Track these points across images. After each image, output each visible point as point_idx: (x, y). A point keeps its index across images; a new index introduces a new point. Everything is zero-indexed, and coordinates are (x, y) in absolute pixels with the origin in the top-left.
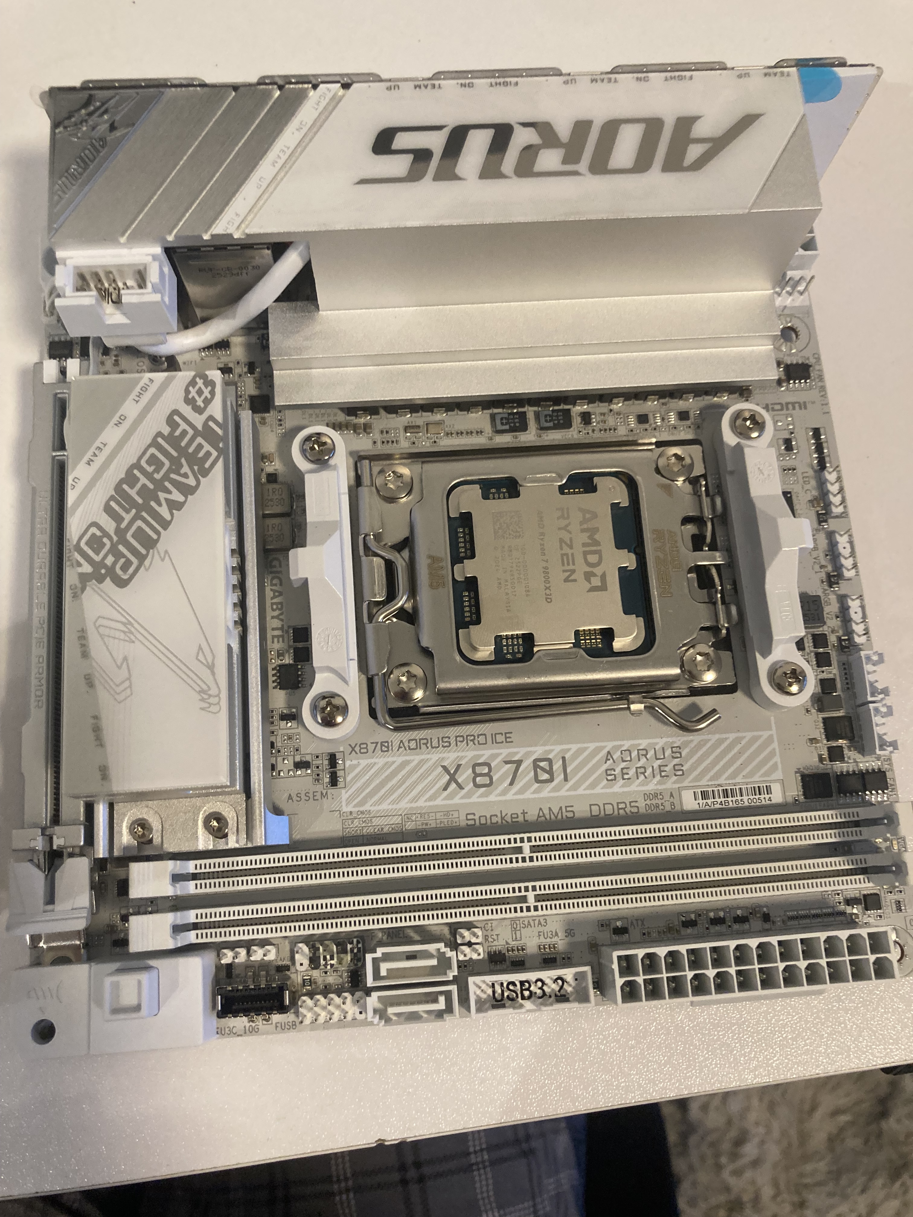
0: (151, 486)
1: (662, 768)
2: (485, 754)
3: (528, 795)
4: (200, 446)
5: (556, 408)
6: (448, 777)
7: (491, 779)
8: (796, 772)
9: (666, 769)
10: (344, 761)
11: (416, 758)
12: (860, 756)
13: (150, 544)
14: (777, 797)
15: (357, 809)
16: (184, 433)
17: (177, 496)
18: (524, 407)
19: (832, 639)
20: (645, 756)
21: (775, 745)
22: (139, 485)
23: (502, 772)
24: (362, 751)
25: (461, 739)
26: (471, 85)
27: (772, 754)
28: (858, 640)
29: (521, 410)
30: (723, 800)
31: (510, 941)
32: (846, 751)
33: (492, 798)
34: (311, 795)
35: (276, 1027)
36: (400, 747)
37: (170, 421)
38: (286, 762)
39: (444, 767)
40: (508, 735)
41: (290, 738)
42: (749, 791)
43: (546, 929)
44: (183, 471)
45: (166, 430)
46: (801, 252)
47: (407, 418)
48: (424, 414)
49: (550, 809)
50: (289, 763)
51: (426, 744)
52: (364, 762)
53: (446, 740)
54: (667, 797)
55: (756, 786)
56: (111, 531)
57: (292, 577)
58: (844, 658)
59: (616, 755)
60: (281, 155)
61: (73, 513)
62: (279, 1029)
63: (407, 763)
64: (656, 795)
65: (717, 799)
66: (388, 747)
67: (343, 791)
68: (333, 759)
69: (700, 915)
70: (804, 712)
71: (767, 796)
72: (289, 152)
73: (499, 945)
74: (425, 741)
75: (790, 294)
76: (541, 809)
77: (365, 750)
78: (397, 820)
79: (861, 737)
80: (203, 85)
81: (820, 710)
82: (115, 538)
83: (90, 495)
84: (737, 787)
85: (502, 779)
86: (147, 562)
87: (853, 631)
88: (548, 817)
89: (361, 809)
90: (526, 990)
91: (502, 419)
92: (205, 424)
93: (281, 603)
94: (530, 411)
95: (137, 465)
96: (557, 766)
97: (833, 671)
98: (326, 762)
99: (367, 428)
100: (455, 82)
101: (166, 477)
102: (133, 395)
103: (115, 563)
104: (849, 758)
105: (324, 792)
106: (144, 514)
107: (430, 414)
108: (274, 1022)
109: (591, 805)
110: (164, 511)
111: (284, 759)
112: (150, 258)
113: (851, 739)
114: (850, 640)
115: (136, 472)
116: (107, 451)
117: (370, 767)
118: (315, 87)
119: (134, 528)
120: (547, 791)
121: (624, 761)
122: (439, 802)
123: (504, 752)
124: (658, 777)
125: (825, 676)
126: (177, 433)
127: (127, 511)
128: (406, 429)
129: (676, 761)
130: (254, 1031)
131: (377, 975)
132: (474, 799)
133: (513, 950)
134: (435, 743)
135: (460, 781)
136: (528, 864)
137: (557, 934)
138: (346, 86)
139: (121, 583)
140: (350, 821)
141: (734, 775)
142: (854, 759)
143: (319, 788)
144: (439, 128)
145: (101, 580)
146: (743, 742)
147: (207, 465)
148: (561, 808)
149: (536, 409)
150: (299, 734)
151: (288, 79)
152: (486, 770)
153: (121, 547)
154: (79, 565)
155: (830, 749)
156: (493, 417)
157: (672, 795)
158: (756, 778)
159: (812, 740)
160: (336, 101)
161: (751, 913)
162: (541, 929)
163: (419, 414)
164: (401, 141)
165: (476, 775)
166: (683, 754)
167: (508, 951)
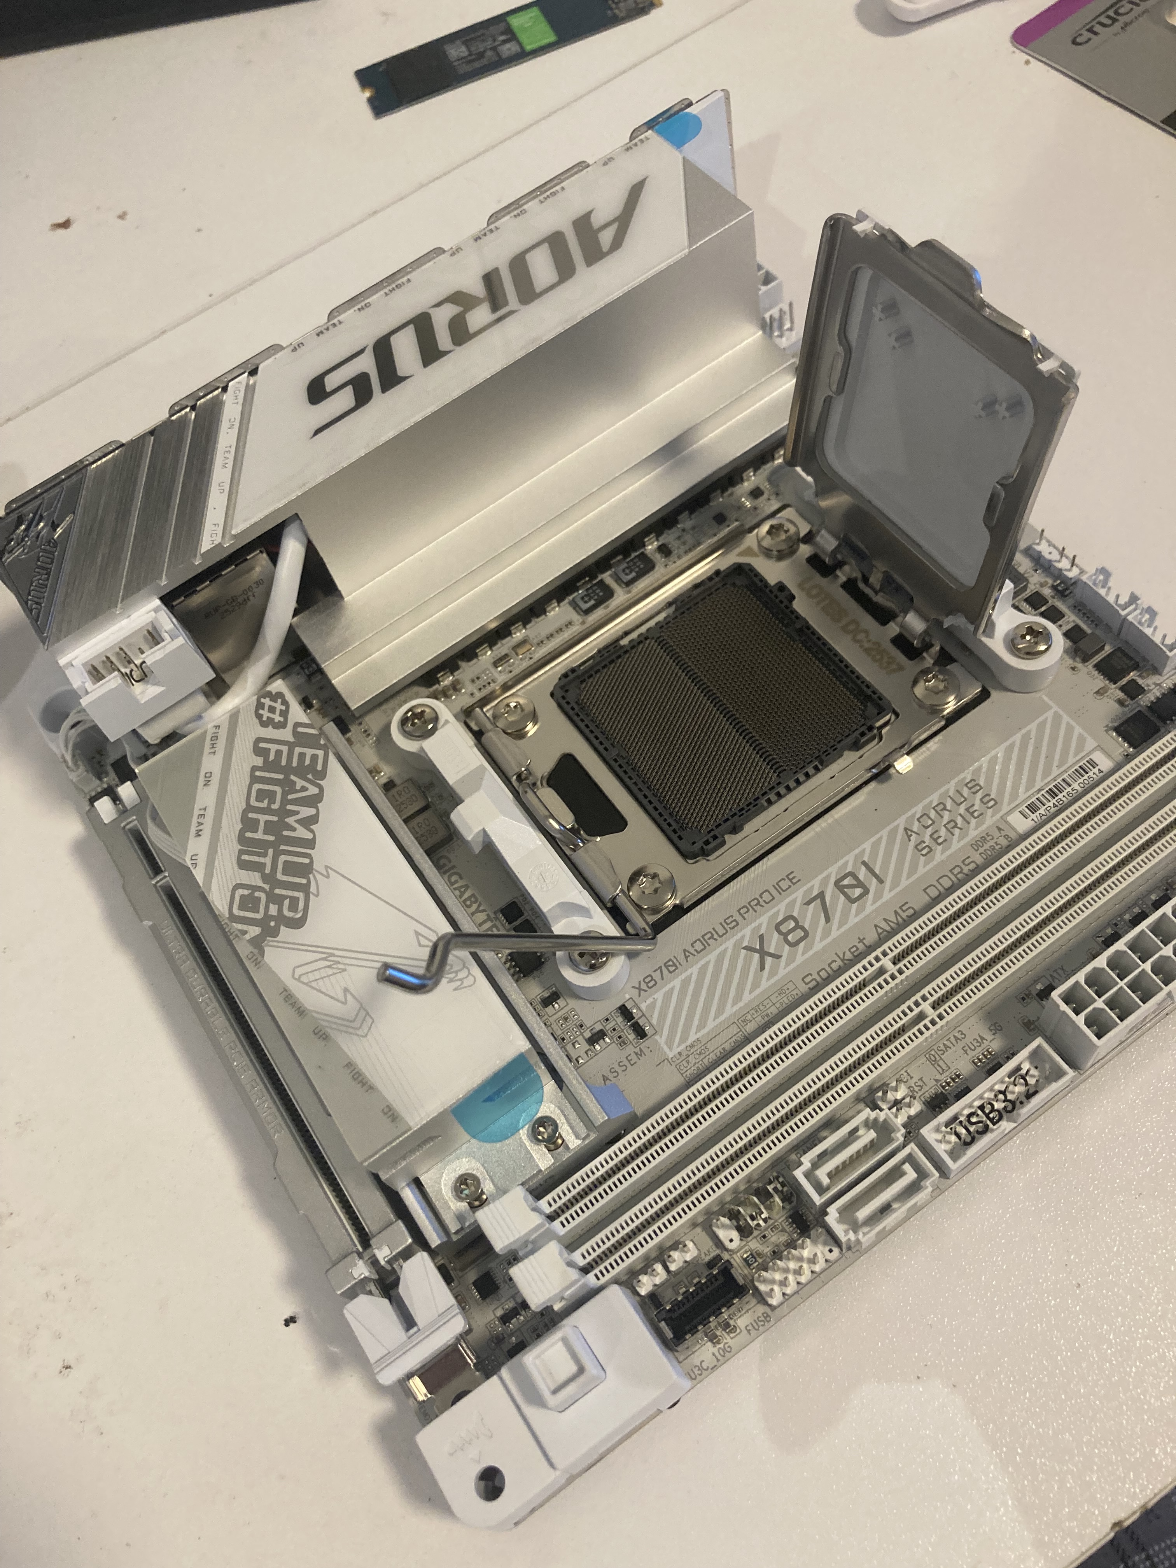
0: (275, 819)
1: (971, 810)
2: (780, 909)
3: (853, 920)
4: (302, 756)
5: (628, 560)
6: (757, 956)
7: (803, 928)
8: (1107, 731)
9: (975, 808)
10: (639, 1008)
11: (712, 957)
12: (1158, 677)
13: (306, 870)
14: (1105, 764)
15: (683, 1047)
16: (279, 753)
17: (306, 812)
18: (596, 577)
19: (1047, 592)
20: (945, 809)
21: (1066, 718)
22: (262, 824)
23: (810, 916)
24: (650, 985)
25: (745, 910)
26: (368, 305)
27: (1070, 729)
28: (1073, 574)
29: (594, 582)
30: (1054, 801)
31: (938, 1077)
32: (1140, 681)
33: (818, 946)
34: (626, 1063)
35: (749, 1331)
36: (687, 957)
37: (258, 751)
38: (577, 1046)
39: (746, 948)
40: (791, 877)
41: (566, 1019)
42: (1074, 776)
43: (968, 1040)
44: (298, 787)
45: (259, 761)
46: (764, 289)
47: (488, 655)
48: (504, 641)
49: (885, 920)
50: (582, 1046)
51: (712, 937)
52: (659, 996)
53: (731, 919)
54: (996, 834)
55: (1077, 767)
56: (260, 883)
57: (469, 837)
58: (1071, 601)
59: (916, 827)
60: (227, 455)
61: (210, 889)
62: (753, 1332)
63: (704, 968)
64: (983, 839)
65: (1048, 804)
66: (674, 965)
67: (657, 1037)
68: (624, 1011)
69: (1116, 925)
70: (1070, 672)
71: (1096, 770)
72: (233, 450)
73: (930, 1089)
74: (709, 935)
75: (781, 336)
76: (876, 926)
77: (653, 983)
78: (734, 1029)
79: (1144, 659)
80: (122, 445)
81: (1085, 660)
82: (267, 887)
83: (216, 863)
84: (1059, 780)
85: (815, 922)
86: (313, 889)
87: (1061, 570)
88: (888, 928)
89: (689, 1042)
90: (990, 1113)
91: (582, 598)
92: (295, 733)
93: (473, 895)
94: (607, 577)
95: (249, 808)
96: (862, 874)
97: (1071, 619)
98: (620, 1019)
99: (455, 687)
100: (352, 311)
101: (285, 801)
102: (207, 749)
103: (280, 910)
104: (1148, 686)
105: (637, 1050)
106: (282, 847)
107: (509, 638)
108: (743, 1327)
109: (924, 890)
110: (302, 833)
111: (573, 1045)
112: (153, 613)
113: (1136, 667)
114: (1064, 580)
115: (250, 815)
116: (210, 813)
117: (668, 996)
118: (225, 389)
119: (280, 867)
120: (870, 906)
121: (929, 827)
122: (764, 984)
123: (799, 894)
124: (973, 822)
125: (1066, 628)
126: (272, 757)
128: (496, 664)
129: (979, 795)
130: (726, 1354)
131: (820, 1189)
132: (800, 959)
133: (948, 1084)
134: (721, 931)
135: (772, 951)
136: (900, 978)
137: (983, 1038)
138: (253, 372)
139: (298, 924)
140: (684, 1063)
141: (1047, 772)
142: (1155, 684)
143: (630, 1049)
144: (362, 351)
145: (275, 933)
146: (1033, 735)
147: (319, 768)
148: (896, 912)
149: (609, 573)
150: (573, 1010)
151: (195, 397)
152: (792, 924)
153: (277, 891)
154: (245, 932)
155: (1122, 689)
156: (574, 605)
157: (999, 829)
158: (1071, 760)
159: (1100, 692)
160: (250, 391)
161: (1167, 890)
162: (961, 1044)
163: (499, 645)
164: (332, 381)
165: (785, 935)
166: (982, 784)
167: (943, 1087)
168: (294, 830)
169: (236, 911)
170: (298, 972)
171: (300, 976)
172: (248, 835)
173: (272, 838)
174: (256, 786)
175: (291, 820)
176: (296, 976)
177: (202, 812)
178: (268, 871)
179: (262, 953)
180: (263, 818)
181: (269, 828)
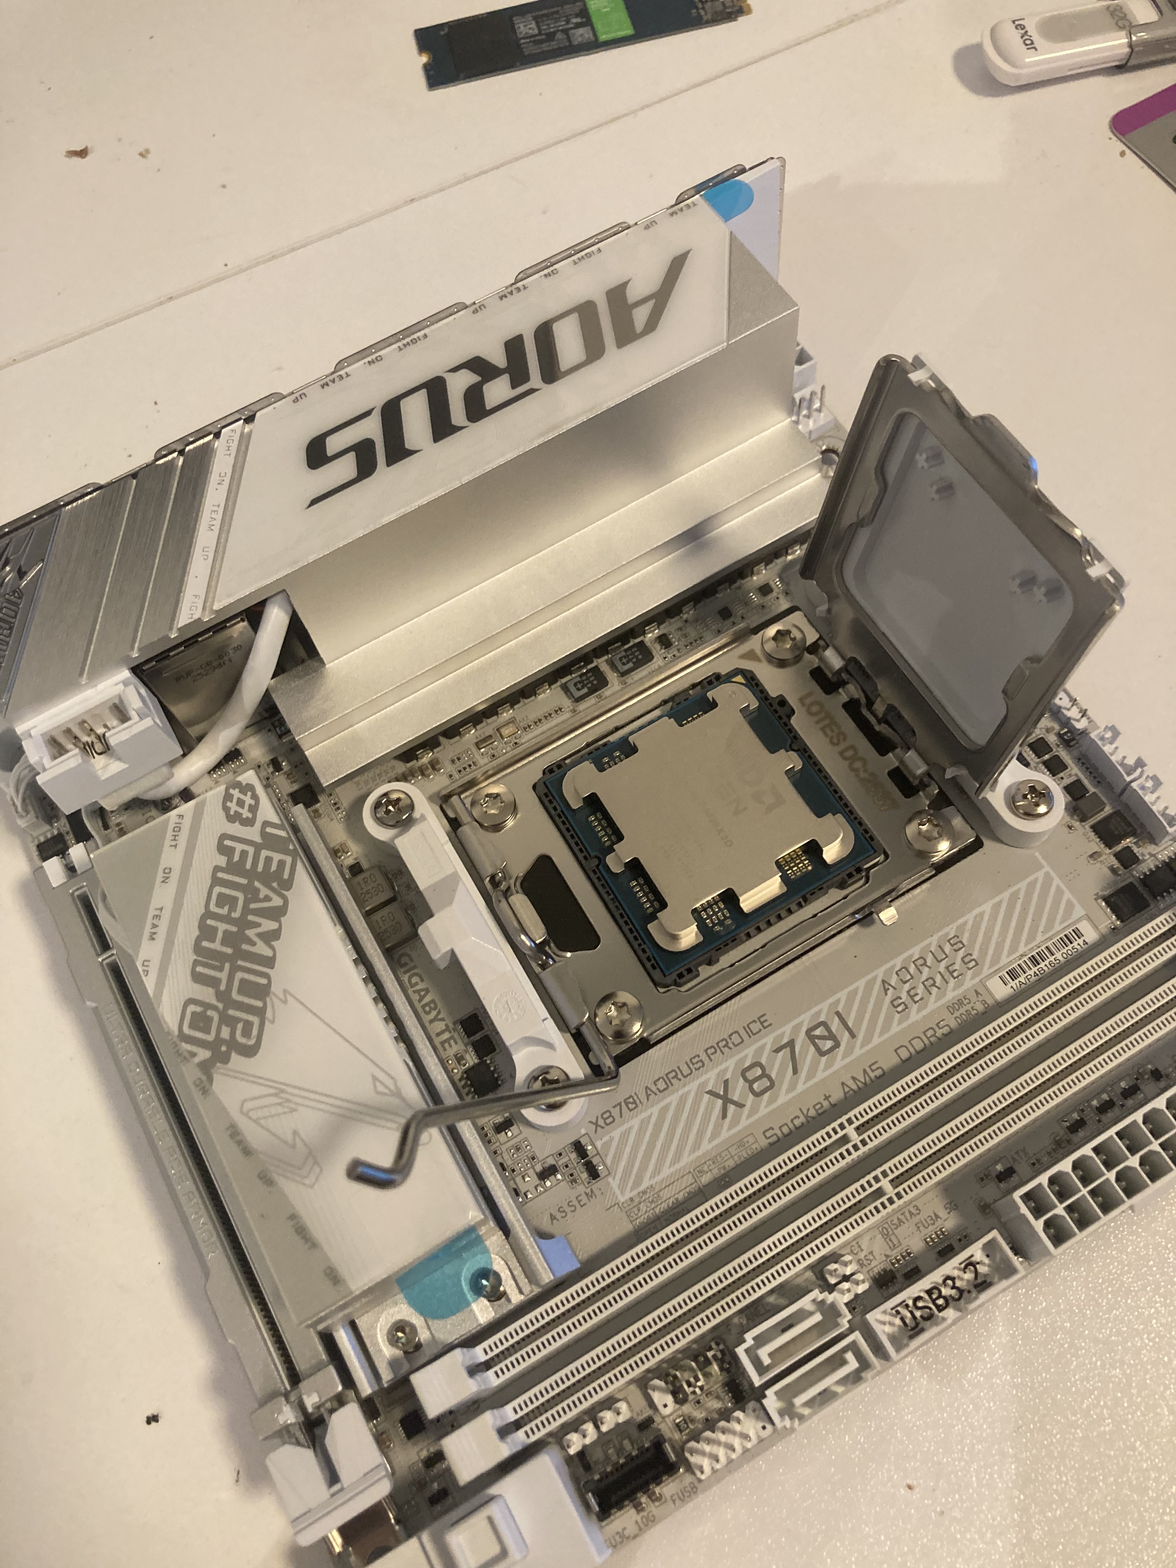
0: (234, 929)
1: (951, 969)
2: (748, 1054)
3: (820, 1075)
4: (268, 860)
5: (626, 647)
6: (720, 1102)
7: (769, 1078)
8: (1096, 899)
9: (956, 967)
10: (593, 1144)
11: (673, 1099)
12: (1153, 846)
13: (263, 992)
14: (1090, 935)
15: (634, 1193)
16: (244, 853)
17: (268, 925)
18: (592, 662)
19: (1052, 739)
20: (925, 964)
21: (1057, 881)
22: (220, 935)
23: (777, 1065)
24: (608, 1121)
25: (713, 1050)
26: (379, 359)
27: (1059, 892)
28: (1080, 725)
29: (589, 667)
30: (1035, 969)
31: (889, 1253)
32: (1135, 849)
33: (783, 1099)
34: (575, 1203)
35: (674, 1501)
36: (648, 1096)
37: (222, 849)
38: (527, 1179)
39: (710, 1092)
40: (762, 1019)
41: (518, 1149)
42: (1058, 945)
43: (923, 1216)
44: (261, 896)
45: (222, 861)
46: (797, 368)
47: (472, 734)
48: (489, 721)
49: (854, 1079)
50: (531, 1179)
51: (676, 1077)
52: (616, 1134)
53: (697, 1059)
54: (974, 998)
55: (1062, 935)
56: (214, 1001)
57: (435, 956)
58: (1076, 753)
59: (894, 981)
60: (214, 516)
61: (160, 1002)
62: (677, 1502)
63: (665, 1109)
64: (960, 1003)
65: (1029, 972)
66: (635, 1102)
67: (610, 1179)
68: (579, 1148)
69: (1083, 1110)
70: (1067, 830)
71: (1081, 941)
72: (221, 510)
73: (879, 1263)
74: (673, 1074)
75: (808, 417)
76: (843, 1084)
77: (611, 1119)
78: (689, 1179)
79: (1142, 826)
80: (100, 487)
81: (1083, 819)
82: (220, 1006)
83: (170, 971)
84: (1043, 948)
85: (782, 1072)
86: (269, 1014)
87: (1069, 719)
88: (854, 1087)
89: (642, 1188)
90: (938, 1298)
91: (575, 685)
92: (263, 834)
93: (433, 1001)
94: (602, 663)
95: (208, 914)
96: (835, 1025)
97: (1074, 771)
98: (573, 1156)
99: (434, 765)
100: (362, 362)
101: (246, 910)
102: (168, 842)
103: (233, 1033)
104: (1143, 855)
105: (588, 1191)
106: (240, 963)
107: (495, 718)
108: (668, 1498)
109: (896, 1051)
110: (262, 949)
111: (523, 1178)
112: (121, 686)
113: (1134, 834)
114: (1072, 730)
115: (209, 922)
116: (166, 915)
117: (625, 1136)
118: (217, 435)
119: (236, 984)
120: (840, 1060)
121: (905, 982)
122: (725, 1135)
123: (768, 1041)
124: (952, 982)
125: (1067, 781)
126: (236, 858)
127: (221, 969)
128: (478, 745)
129: (961, 953)
130: (650, 1521)
131: (761, 1369)
132: (763, 1111)
133: (898, 1261)
134: (686, 1071)
135: (735, 1098)
136: (863, 1150)
137: (937, 1216)
138: (250, 419)
139: (250, 1052)
140: (635, 1210)
141: (1032, 937)
142: (1149, 854)
143: (581, 1189)
144: (367, 414)
145: (226, 1059)
146: (1022, 895)
147: (286, 876)
148: (865, 1071)
149: (606, 657)
150: (526, 1139)
151: (185, 441)
152: (759, 1072)
153: (231, 1012)
154: (194, 1055)
155: (1117, 855)
156: (565, 688)
157: (977, 993)
158: (1057, 927)
159: (1094, 856)
160: (245, 440)
161: (1137, 1079)
162: (916, 1219)
163: (484, 724)
164: (334, 444)
165: (751, 1083)
166: (965, 941)
167: (893, 1264)
168: (254, 944)
169: (186, 1030)
170: (248, 1105)
171: (248, 1111)
172: (205, 944)
173: (229, 951)
174: (217, 890)
175: (251, 933)
176: (245, 1110)
177: (158, 912)
178: (223, 987)
179: (210, 1080)
180: (222, 927)
181: (228, 938)
